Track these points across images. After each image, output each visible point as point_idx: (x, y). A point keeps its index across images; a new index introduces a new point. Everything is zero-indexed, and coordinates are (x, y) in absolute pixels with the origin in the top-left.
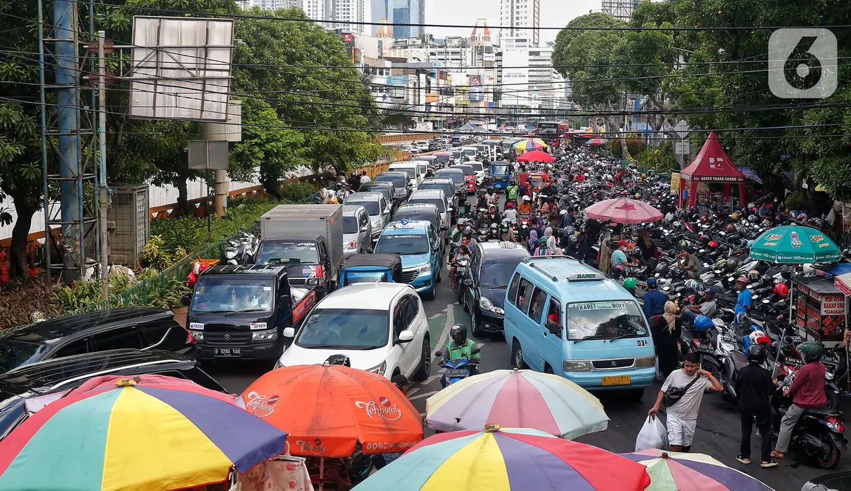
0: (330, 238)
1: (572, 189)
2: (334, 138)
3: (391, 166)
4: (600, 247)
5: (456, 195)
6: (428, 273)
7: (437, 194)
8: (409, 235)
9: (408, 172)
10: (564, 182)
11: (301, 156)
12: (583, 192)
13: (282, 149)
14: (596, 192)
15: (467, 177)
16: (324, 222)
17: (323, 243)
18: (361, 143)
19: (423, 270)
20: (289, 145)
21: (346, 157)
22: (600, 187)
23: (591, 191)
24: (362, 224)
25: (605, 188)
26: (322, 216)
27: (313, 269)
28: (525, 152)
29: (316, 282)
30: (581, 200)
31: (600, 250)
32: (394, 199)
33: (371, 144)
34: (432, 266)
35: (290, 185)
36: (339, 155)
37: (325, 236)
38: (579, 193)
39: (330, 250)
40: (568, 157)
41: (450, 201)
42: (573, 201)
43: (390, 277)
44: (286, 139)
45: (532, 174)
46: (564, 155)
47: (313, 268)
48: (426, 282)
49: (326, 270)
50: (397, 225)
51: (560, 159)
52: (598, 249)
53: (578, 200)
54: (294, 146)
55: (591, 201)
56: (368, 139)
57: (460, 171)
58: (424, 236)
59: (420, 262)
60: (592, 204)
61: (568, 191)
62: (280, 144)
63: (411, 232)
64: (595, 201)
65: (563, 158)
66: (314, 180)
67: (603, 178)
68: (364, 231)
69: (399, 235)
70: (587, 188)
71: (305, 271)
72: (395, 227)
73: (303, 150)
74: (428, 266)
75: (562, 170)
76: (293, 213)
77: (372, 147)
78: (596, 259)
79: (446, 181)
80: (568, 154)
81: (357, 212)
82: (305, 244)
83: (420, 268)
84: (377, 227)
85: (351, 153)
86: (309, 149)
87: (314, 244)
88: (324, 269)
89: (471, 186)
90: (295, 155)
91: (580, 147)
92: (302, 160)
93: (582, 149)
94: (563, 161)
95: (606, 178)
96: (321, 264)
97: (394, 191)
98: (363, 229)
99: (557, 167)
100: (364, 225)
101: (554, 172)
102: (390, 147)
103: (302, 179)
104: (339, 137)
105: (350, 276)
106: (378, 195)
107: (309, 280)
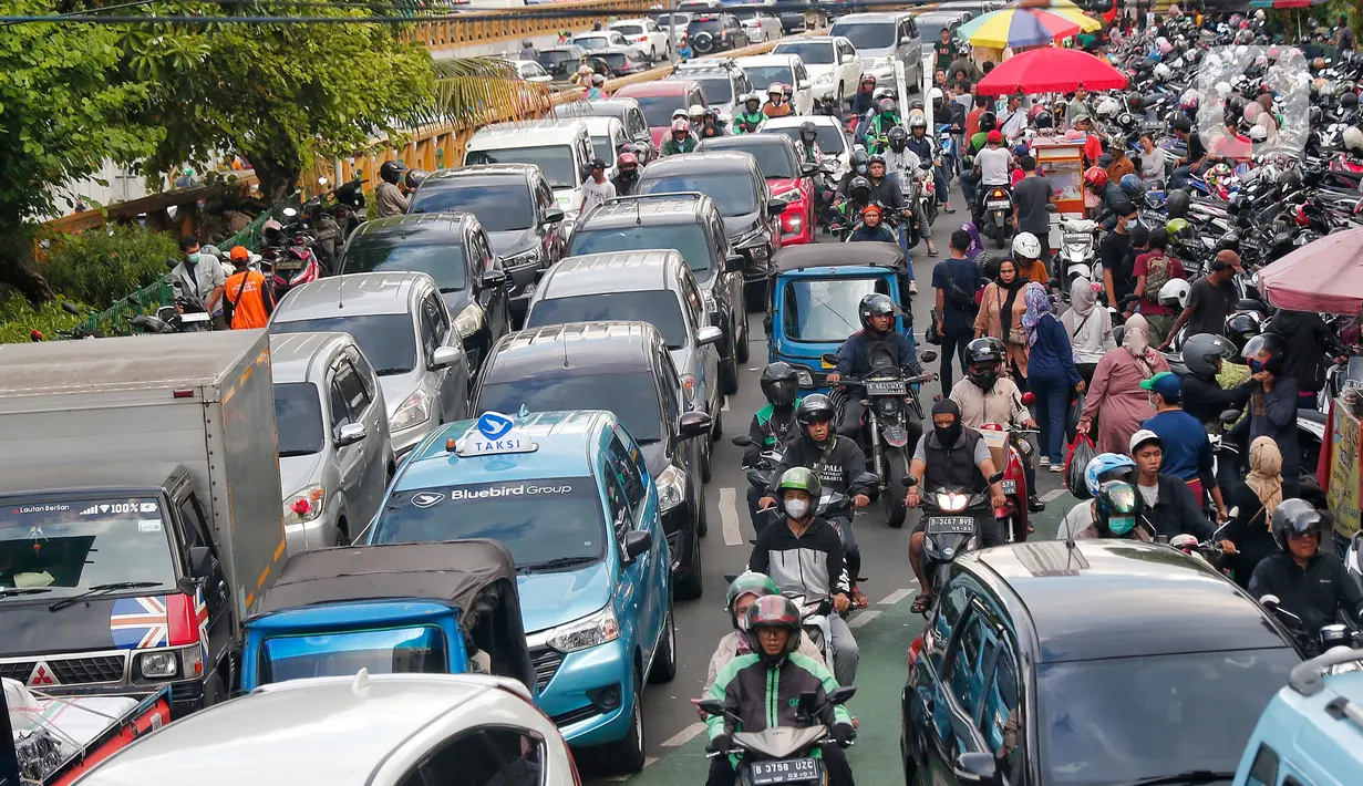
0: (219, 474)
1: (1202, 193)
2: (239, 41)
3: (478, 142)
4: (1329, 422)
5: (732, 266)
6: (605, 656)
7: (654, 269)
8: (518, 482)
9: (543, 164)
10: (1168, 168)
11: (111, 117)
12: (1246, 204)
13: (33, 94)
14: (1299, 200)
15: (776, 186)
16: (192, 411)
17: (192, 497)
18: (350, 55)
19: (582, 641)
20: (59, 81)
21: (292, 118)
22: (1314, 180)
23: (1277, 196)
24: (342, 412)
25: (1336, 181)
26: (182, 383)
27: (153, 612)
28: (1009, 54)
29: (171, 666)
30: (1242, 237)
31: (1329, 433)
32: (488, 284)
33: (390, 58)
34: (621, 618)
35: (73, 238)
36: (263, 108)
37: (199, 466)
38: (1232, 209)
39: (226, 526)
40: (1179, 62)
41: (705, 293)
42: (1210, 242)
43: (455, 646)
44: (47, 54)
45: (1039, 141)
46: (1165, 59)
47: (153, 608)
48: (600, 695)
49: (210, 611)
50: (460, 444)
51: (1150, 74)
52: (1319, 430)
53: (1230, 235)
54: (76, 79)
55: (1282, 237)
56: (376, 37)
57: (746, 161)
58: (580, 488)
59: (565, 605)
60: (1284, 249)
61: (1187, 201)
62: (22, 77)
63: (524, 469)
64: (1296, 235)
65: (1161, 69)
66: (172, 210)
67: (1327, 140)
68: (351, 440)
69: (473, 488)
70: (1264, 184)
71: (121, 622)
72: (451, 449)
73: (115, 96)
74: (606, 618)
75: (1160, 117)
76: (57, 377)
77: (396, 68)
78: (1313, 469)
79: (686, 210)
80: (1180, 51)
81: (320, 363)
82: (117, 508)
83: (567, 631)
84: (411, 421)
85: (313, 96)
86: (142, 88)
87: (153, 507)
88: (200, 607)
89: (795, 222)
90: (88, 118)
91: (1226, 20)
92: (117, 137)
93: (1236, 28)
94: (1162, 82)
95: (1339, 138)
96: (186, 588)
97: (485, 251)
98: (348, 430)
99: (1137, 106)
100: (353, 414)
101: (1127, 128)
102: (469, 67)
103: (123, 214)
104: (260, 39)
105: (279, 651)
106: (407, 284)
107: (138, 658)
